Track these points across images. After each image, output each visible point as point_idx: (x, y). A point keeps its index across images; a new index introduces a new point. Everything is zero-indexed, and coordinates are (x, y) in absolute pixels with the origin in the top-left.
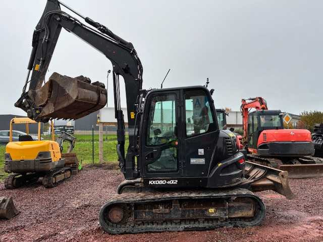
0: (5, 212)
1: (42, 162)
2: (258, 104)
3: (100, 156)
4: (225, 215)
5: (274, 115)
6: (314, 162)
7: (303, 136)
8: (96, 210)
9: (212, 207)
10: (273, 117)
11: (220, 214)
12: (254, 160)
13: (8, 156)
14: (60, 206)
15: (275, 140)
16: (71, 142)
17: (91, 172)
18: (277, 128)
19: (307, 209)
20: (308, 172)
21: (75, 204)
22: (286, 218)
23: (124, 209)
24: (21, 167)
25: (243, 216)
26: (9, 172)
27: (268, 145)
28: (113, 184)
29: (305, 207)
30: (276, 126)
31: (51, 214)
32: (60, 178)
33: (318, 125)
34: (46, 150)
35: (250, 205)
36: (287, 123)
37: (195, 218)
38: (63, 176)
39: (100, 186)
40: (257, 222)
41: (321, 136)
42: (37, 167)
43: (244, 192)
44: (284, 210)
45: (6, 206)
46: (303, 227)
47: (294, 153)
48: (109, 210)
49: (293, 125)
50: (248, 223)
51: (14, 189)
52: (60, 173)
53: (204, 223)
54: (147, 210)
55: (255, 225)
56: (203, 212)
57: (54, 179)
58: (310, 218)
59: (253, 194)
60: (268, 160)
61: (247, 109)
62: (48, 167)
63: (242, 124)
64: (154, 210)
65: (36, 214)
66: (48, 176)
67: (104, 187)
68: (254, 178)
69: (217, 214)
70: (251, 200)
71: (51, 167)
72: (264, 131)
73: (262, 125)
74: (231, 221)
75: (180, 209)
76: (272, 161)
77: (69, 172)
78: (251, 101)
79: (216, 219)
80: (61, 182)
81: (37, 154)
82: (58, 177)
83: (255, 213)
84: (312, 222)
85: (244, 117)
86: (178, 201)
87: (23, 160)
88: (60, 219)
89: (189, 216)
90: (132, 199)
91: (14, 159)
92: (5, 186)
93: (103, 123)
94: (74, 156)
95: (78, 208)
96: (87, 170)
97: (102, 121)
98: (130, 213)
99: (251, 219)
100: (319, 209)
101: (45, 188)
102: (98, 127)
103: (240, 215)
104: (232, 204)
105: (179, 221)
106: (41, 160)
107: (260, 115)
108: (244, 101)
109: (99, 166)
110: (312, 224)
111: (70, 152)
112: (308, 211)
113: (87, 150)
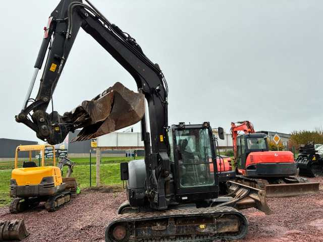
0: (18, 233)
1: (46, 187)
2: (246, 127)
3: (97, 179)
4: (214, 231)
5: (260, 138)
6: (297, 182)
7: (286, 157)
8: (99, 230)
9: (202, 223)
10: (259, 139)
11: (210, 229)
12: (243, 181)
13: (14, 182)
14: (65, 227)
15: (261, 162)
16: (70, 166)
17: (89, 195)
18: (263, 150)
19: (286, 224)
20: (292, 191)
21: (78, 225)
22: (267, 232)
23: (126, 227)
24: (26, 192)
25: (229, 231)
26: (14, 197)
27: (256, 167)
28: (112, 207)
29: (285, 222)
30: (262, 148)
31: (58, 235)
32: (61, 201)
33: (303, 146)
34: (49, 176)
35: (235, 220)
36: (277, 143)
37: (188, 234)
38: (64, 200)
39: (100, 209)
40: (241, 236)
41: (306, 156)
42: (40, 192)
43: (230, 209)
44: (266, 225)
45: (18, 228)
46: (281, 239)
47: (279, 173)
48: (113, 229)
49: (284, 144)
50: (233, 237)
51: (19, 213)
52: (61, 197)
53: (196, 238)
54: (147, 228)
55: (239, 239)
56: (195, 228)
57: (56, 203)
58: (288, 232)
59: (237, 211)
60: (256, 180)
61: (236, 132)
62: (50, 191)
63: (232, 145)
64: (152, 228)
65: (45, 235)
66: (51, 200)
67: (103, 210)
68: (239, 196)
69: (207, 230)
70: (236, 216)
71: (53, 191)
72: (251, 154)
73: (249, 148)
74: (219, 235)
75: (175, 226)
76: (259, 181)
77: (68, 196)
78: (239, 124)
79: (207, 235)
80: (63, 205)
81: (41, 179)
82: (59, 200)
83: (239, 228)
84: (289, 235)
85: (233, 139)
86: (173, 219)
87: (28, 185)
88: (68, 239)
89: (183, 232)
90: (133, 218)
91: (19, 185)
92: (10, 211)
93: (100, 148)
94: (73, 180)
95: (82, 229)
96: (85, 194)
97: (99, 146)
98: (131, 232)
99: (236, 234)
100: (297, 224)
101: (48, 212)
102: (96, 151)
103: (227, 230)
104: (220, 220)
105: (174, 237)
106: (44, 185)
107: (248, 138)
108: (233, 124)
109: (96, 189)
110: (288, 237)
111: (69, 176)
112: (287, 226)
113: (83, 174)
